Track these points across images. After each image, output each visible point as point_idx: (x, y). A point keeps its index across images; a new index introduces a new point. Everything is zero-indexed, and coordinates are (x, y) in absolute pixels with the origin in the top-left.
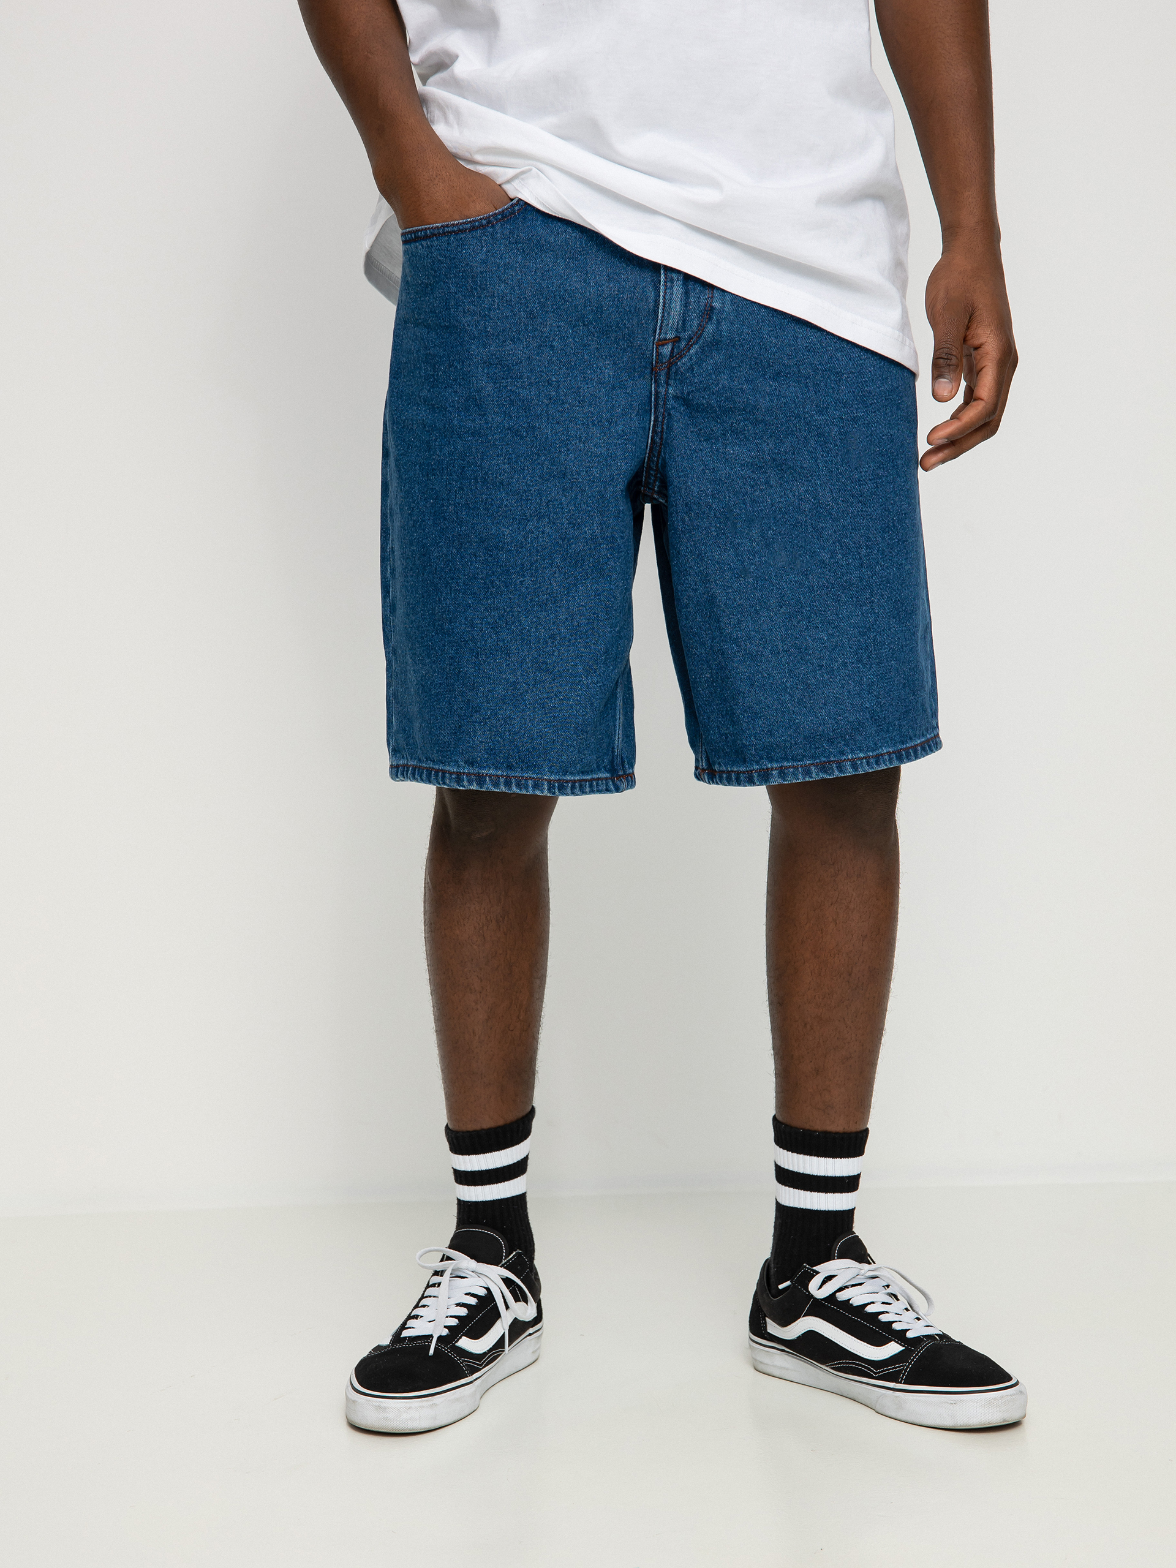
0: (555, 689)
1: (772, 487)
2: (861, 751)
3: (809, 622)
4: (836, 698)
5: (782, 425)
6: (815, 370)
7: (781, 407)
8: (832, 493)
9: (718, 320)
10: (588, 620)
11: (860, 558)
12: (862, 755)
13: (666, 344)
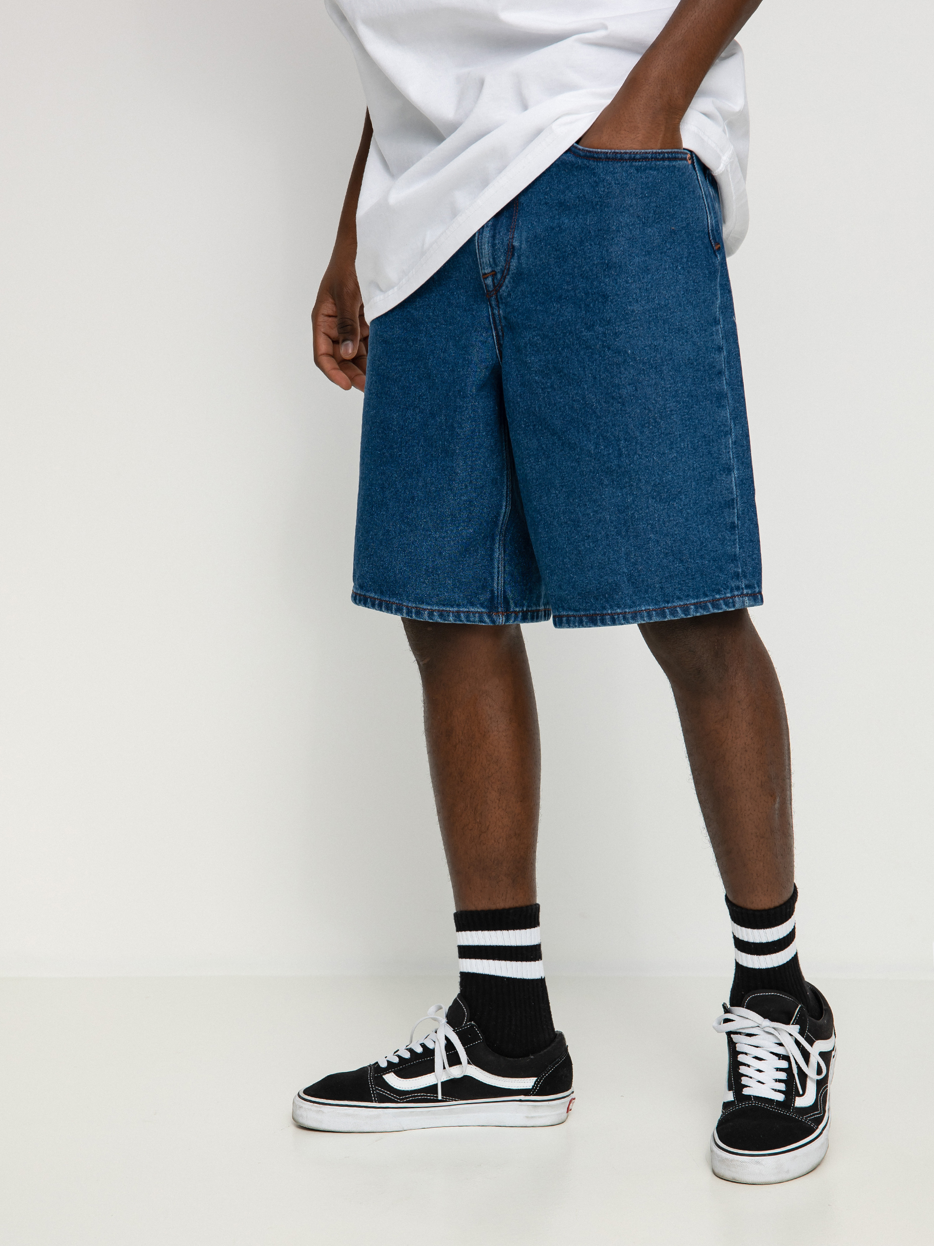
0: (412, 539)
1: (555, 390)
2: (619, 607)
3: (580, 501)
4: (600, 563)
5: (560, 339)
6: (587, 294)
7: (559, 325)
8: (596, 395)
9: (518, 256)
10: (436, 488)
11: (620, 449)
12: (619, 611)
13: (487, 277)
